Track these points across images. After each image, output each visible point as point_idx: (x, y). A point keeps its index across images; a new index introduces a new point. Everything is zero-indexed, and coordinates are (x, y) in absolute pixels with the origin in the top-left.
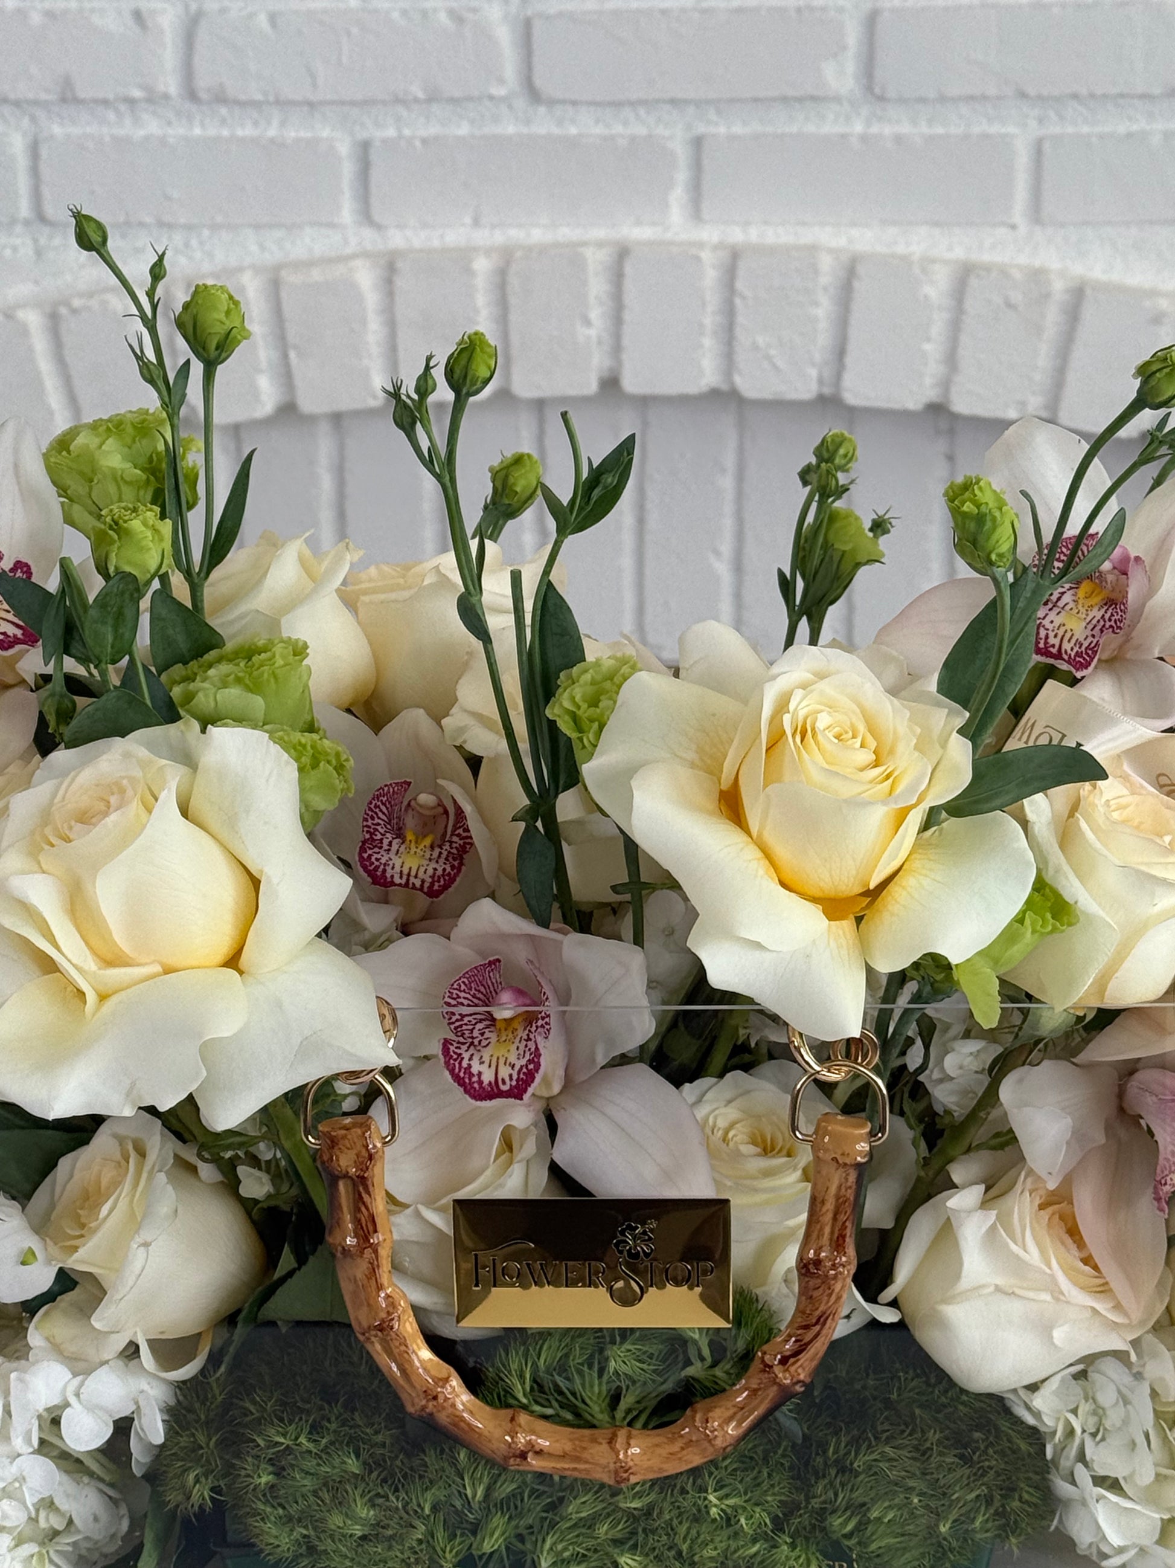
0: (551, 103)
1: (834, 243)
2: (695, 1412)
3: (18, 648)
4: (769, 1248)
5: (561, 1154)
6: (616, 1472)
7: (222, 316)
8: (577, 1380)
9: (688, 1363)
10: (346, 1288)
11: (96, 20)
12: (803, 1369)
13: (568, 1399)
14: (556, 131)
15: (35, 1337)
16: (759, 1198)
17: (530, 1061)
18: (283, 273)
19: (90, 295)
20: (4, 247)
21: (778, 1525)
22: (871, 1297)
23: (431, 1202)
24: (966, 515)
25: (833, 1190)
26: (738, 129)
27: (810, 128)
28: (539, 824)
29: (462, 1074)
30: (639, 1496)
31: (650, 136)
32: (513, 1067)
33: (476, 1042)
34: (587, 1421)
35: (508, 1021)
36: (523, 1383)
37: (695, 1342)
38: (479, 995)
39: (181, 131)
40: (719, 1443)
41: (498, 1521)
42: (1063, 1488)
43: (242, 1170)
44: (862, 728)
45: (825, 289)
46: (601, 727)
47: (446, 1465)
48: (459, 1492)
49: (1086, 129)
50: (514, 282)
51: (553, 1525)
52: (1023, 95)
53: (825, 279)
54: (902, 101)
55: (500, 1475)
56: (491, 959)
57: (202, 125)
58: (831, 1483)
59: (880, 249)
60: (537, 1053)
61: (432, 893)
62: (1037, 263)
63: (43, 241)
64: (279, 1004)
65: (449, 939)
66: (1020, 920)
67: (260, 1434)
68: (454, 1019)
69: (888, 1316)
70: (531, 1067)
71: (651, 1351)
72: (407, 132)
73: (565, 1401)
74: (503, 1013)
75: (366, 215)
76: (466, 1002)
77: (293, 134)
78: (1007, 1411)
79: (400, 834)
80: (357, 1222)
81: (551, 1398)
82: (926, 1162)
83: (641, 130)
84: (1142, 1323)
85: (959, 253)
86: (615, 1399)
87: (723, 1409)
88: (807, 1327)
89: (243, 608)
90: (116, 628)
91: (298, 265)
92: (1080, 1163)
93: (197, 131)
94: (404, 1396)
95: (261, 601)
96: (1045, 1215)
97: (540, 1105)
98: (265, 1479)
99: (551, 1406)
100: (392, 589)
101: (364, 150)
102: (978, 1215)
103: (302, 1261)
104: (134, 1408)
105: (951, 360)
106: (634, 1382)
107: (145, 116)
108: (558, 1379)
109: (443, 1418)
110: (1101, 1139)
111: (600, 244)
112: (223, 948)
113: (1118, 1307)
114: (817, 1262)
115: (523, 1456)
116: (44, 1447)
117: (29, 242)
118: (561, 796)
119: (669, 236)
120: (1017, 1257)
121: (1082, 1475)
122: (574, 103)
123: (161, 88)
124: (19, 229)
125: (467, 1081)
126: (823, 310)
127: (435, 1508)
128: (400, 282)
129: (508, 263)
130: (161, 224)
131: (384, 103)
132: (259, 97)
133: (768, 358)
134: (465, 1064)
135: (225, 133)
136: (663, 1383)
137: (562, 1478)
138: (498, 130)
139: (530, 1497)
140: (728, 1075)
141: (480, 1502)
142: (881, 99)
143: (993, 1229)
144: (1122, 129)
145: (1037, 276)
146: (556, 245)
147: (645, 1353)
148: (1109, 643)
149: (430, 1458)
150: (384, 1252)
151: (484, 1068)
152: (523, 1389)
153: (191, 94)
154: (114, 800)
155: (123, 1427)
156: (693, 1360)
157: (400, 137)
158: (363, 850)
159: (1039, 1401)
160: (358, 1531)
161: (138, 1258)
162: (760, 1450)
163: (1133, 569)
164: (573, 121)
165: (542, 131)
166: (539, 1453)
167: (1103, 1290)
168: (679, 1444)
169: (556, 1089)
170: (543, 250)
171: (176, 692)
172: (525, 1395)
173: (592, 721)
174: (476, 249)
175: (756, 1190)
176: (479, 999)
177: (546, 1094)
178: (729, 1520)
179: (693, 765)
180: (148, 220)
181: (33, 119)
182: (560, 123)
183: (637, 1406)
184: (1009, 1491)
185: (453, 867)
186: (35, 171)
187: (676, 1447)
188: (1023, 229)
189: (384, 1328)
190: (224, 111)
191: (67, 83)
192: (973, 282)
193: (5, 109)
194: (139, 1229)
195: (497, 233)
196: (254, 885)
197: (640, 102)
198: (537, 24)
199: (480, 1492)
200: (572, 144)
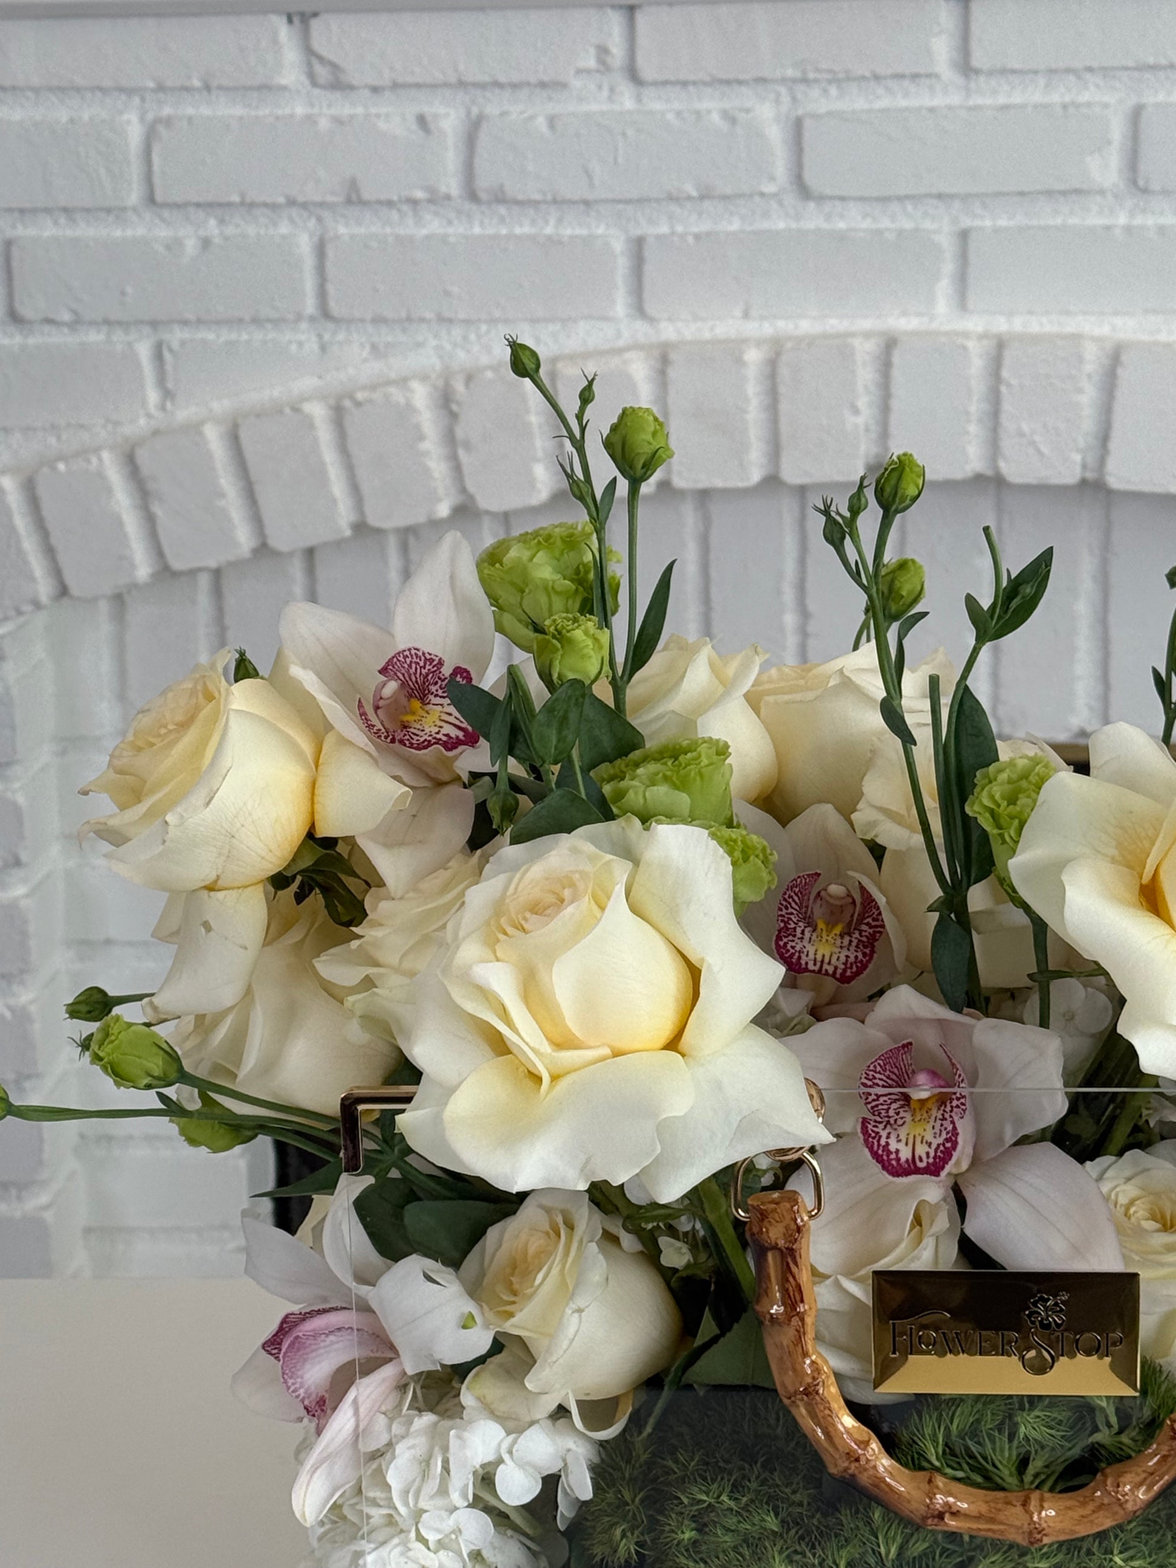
0: (821, 199)
1: (1097, 332)
2: (1105, 1476)
3: (461, 748)
4: (1171, 1321)
5: (972, 1230)
6: (1030, 1533)
7: (649, 437)
8: (989, 1445)
9: (1096, 1429)
10: (772, 1353)
11: (382, 125)
13: (980, 1464)
14: (825, 226)
15: (467, 1398)
16: (1162, 1272)
17: (947, 1140)
18: (560, 365)
19: (373, 387)
20: (290, 342)
23: (849, 1274)
26: (1002, 222)
27: (1073, 221)
28: (953, 916)
29: (880, 1152)
30: (1047, 1556)
31: (917, 230)
32: (930, 1145)
33: (892, 1121)
34: (997, 1484)
35: (922, 1102)
36: (936, 1448)
37: (1102, 1409)
38: (894, 1077)
39: (461, 230)
40: (1130, 1506)
43: (664, 1241)
45: (1089, 376)
46: (1022, 827)
47: (861, 1524)
48: (873, 1550)
50: (784, 372)
53: (1089, 368)
54: (1165, 193)
55: (912, 1535)
56: (905, 1042)
57: (482, 223)
59: (1145, 337)
60: (955, 1132)
61: (843, 979)
63: (327, 337)
64: (718, 1086)
65: (863, 1022)
67: (683, 1492)
68: (870, 1099)
70: (948, 1145)
71: (1060, 1417)
72: (679, 229)
73: (975, 1464)
74: (921, 1094)
75: (639, 309)
76: (881, 1083)
77: (569, 232)
79: (811, 924)
80: (785, 1291)
81: (961, 1461)
83: (908, 225)
86: (1023, 1463)
87: (1134, 1475)
89: (660, 709)
90: (559, 732)
91: (572, 357)
93: (477, 230)
94: (826, 1458)
95: (677, 703)
97: (950, 1182)
98: (688, 1535)
99: (962, 1470)
100: (792, 690)
101: (638, 247)
103: (724, 1328)
104: (561, 1465)
106: (1043, 1447)
107: (428, 217)
108: (970, 1443)
109: (864, 1479)
111: (867, 335)
112: (665, 1032)
115: (941, 1516)
116: (478, 1503)
117: (314, 338)
118: (972, 889)
119: (934, 326)
122: (842, 199)
123: (443, 189)
124: (304, 325)
125: (885, 1158)
126: (1088, 397)
128: (673, 373)
129: (778, 354)
130: (442, 320)
131: (658, 200)
132: (537, 197)
133: (1033, 443)
134: (883, 1142)
135: (504, 231)
136: (1070, 1449)
137: (971, 1537)
138: (766, 225)
139: (941, 1556)
140: (1127, 1154)
141: (893, 1561)
142: (1145, 191)
146: (825, 336)
147: (1053, 1420)
149: (845, 1516)
150: (809, 1320)
152: (937, 1453)
153: (472, 195)
154: (567, 893)
155: (551, 1482)
156: (1101, 1427)
157: (673, 233)
158: (779, 938)
161: (572, 1323)
162: (1163, 1513)
164: (842, 216)
165: (811, 225)
166: (955, 1514)
168: (1091, 1506)
169: (964, 1166)
170: (811, 341)
171: (607, 789)
172: (938, 1459)
173: (1012, 818)
174: (745, 341)
175: (1162, 1265)
176: (892, 1080)
177: (957, 1175)
179: (1113, 860)
180: (429, 315)
181: (320, 220)
182: (828, 218)
183: (1046, 1470)
185: (864, 955)
186: (321, 269)
187: (1087, 1511)
189: (810, 1392)
190: (502, 210)
191: (353, 185)
193: (294, 212)
194: (572, 1297)
195: (766, 325)
196: (694, 973)
197: (907, 197)
198: (808, 123)
199: (893, 1550)
200: (841, 237)
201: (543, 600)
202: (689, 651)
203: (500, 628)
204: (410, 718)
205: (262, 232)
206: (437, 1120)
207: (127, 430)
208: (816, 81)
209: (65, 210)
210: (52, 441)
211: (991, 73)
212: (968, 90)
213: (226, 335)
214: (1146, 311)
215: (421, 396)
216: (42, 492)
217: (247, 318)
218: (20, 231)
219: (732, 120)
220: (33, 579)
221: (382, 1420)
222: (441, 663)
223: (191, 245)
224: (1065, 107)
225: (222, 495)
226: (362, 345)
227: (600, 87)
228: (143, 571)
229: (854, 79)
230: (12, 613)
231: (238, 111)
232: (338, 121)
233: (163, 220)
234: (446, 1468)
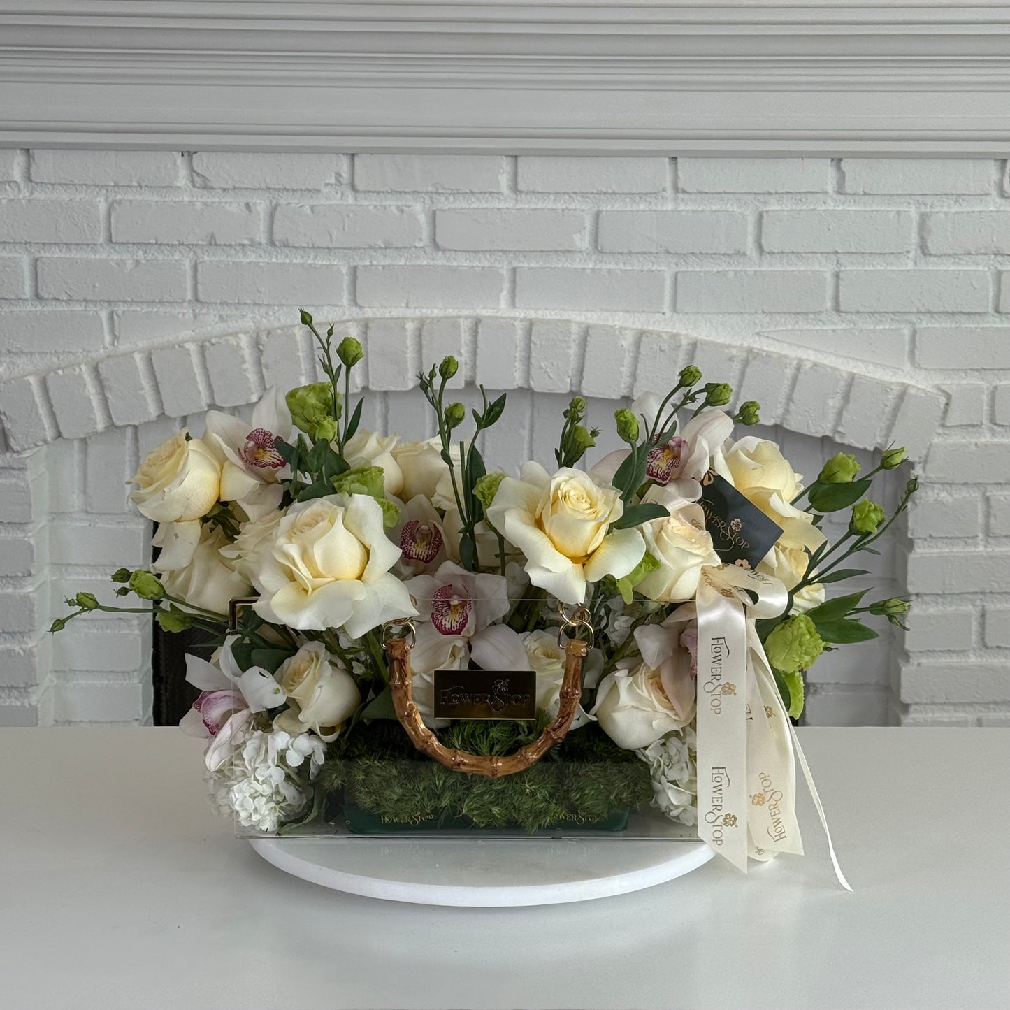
0: (444, 250)
1: (578, 319)
2: (522, 750)
3: (279, 468)
4: (550, 693)
5: (473, 656)
6: (494, 773)
7: (354, 349)
8: (479, 741)
9: (519, 734)
10: (395, 701)
11: (227, 207)
12: (561, 734)
13: (475, 747)
14: (446, 263)
15: (275, 726)
16: (548, 673)
17: (464, 620)
19: (220, 336)
20: (179, 313)
21: (551, 795)
22: (587, 712)
23: (425, 673)
24: (622, 421)
25: (573, 667)
26: (533, 265)
27: (567, 265)
28: (468, 535)
29: (438, 625)
30: (499, 784)
31: (491, 267)
32: (457, 622)
33: (444, 614)
34: (482, 754)
35: (456, 606)
36: (458, 741)
37: (522, 726)
39: (266, 260)
40: (530, 761)
41: (448, 794)
42: (657, 785)
43: (354, 663)
44: (585, 496)
45: (574, 341)
46: (493, 497)
47: (429, 771)
48: (433, 783)
49: (698, 269)
50: (424, 333)
51: (468, 795)
52: (668, 252)
53: (574, 337)
54: (611, 253)
55: (448, 774)
56: (449, 584)
57: (277, 258)
58: (571, 780)
59: (601, 323)
60: (466, 617)
61: (427, 562)
62: (675, 331)
63: (197, 311)
64: (376, 594)
65: (432, 576)
66: (640, 565)
67: (360, 760)
68: (435, 605)
69: (594, 719)
70: (464, 622)
71: (505, 729)
72: (375, 263)
73: (473, 748)
74: (455, 602)
75: (354, 302)
76: (439, 600)
77: (320, 262)
78: (636, 757)
79: (414, 540)
80: (400, 676)
81: (467, 746)
82: (607, 663)
83: (487, 264)
84: (685, 721)
85: (638, 326)
86: (492, 748)
87: (531, 749)
88: (563, 717)
89: (357, 456)
90: (318, 460)
91: (321, 324)
92: (663, 662)
93: (274, 260)
94: (415, 742)
95: (363, 454)
96: (650, 681)
97: (466, 640)
98: (362, 777)
99: (468, 751)
100: (411, 451)
101: (354, 271)
102: (626, 678)
104: (312, 752)
105: (634, 376)
106: (499, 741)
107: (249, 253)
108: (471, 740)
109: (429, 750)
110: (671, 654)
111: (466, 317)
112: (355, 571)
113: (676, 714)
114: (567, 693)
115: (458, 765)
116: (279, 765)
117: (191, 311)
118: (475, 525)
119: (499, 314)
120: (639, 694)
121: (663, 780)
122: (455, 251)
123: (258, 240)
124: (186, 305)
125: (440, 627)
126: (573, 351)
127: (424, 789)
128: (370, 332)
129: (423, 325)
130: (255, 304)
131: (364, 249)
132: (304, 245)
133: (546, 372)
134: (439, 621)
135: (288, 261)
138: (418, 263)
140: (535, 631)
141: (441, 787)
142: (601, 252)
143: (631, 685)
144: (715, 270)
145: (674, 336)
146: (446, 318)
147: (503, 730)
148: (675, 471)
150: (410, 688)
151: (446, 623)
152: (458, 743)
153: (272, 243)
154: (320, 518)
155: (308, 759)
156: (521, 733)
158: (402, 545)
159: (647, 752)
160: (395, 797)
161: (317, 692)
163: (682, 444)
164: (455, 259)
165: (440, 263)
166: (464, 764)
167: (672, 709)
168: (516, 761)
169: (472, 634)
170: (439, 319)
171: (336, 484)
172: (458, 745)
173: (489, 495)
174: (406, 319)
175: (545, 670)
177: (468, 636)
178: (533, 794)
179: (525, 510)
180: (248, 302)
181: (195, 253)
182: (448, 260)
183: (500, 749)
184: (636, 784)
185: (435, 552)
186: (195, 278)
187: (514, 763)
188: (668, 314)
189: (409, 715)
190: (287, 251)
191: (213, 236)
192: (644, 339)
193: (182, 248)
194: (317, 681)
195: (417, 310)
196: (367, 552)
197: (487, 251)
198: (438, 214)
199: (441, 783)
200: (454, 270)
201: (312, 411)
202: (368, 434)
203: (294, 423)
204: (259, 456)
205: (166, 258)
206: (268, 605)
207: (94, 355)
208: (442, 193)
209: (66, 244)
210: (55, 359)
211: (527, 193)
212: (517, 201)
213: (145, 309)
214: (602, 310)
215: (244, 341)
216: (49, 384)
217: (157, 301)
218: (42, 254)
219: (402, 211)
220: (44, 429)
221: (241, 734)
222: (271, 435)
223: (130, 264)
224: (563, 210)
225: (143, 389)
226: (215, 315)
227: (337, 193)
228: (100, 426)
229: (462, 193)
230: (33, 446)
231: (156, 198)
232: (205, 204)
233: (115, 250)
234: (267, 751)
